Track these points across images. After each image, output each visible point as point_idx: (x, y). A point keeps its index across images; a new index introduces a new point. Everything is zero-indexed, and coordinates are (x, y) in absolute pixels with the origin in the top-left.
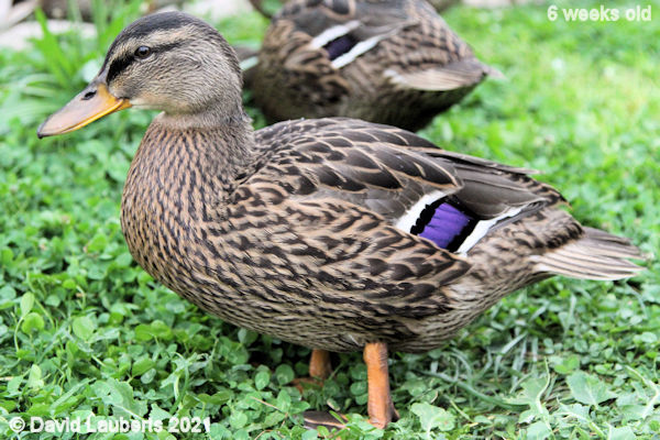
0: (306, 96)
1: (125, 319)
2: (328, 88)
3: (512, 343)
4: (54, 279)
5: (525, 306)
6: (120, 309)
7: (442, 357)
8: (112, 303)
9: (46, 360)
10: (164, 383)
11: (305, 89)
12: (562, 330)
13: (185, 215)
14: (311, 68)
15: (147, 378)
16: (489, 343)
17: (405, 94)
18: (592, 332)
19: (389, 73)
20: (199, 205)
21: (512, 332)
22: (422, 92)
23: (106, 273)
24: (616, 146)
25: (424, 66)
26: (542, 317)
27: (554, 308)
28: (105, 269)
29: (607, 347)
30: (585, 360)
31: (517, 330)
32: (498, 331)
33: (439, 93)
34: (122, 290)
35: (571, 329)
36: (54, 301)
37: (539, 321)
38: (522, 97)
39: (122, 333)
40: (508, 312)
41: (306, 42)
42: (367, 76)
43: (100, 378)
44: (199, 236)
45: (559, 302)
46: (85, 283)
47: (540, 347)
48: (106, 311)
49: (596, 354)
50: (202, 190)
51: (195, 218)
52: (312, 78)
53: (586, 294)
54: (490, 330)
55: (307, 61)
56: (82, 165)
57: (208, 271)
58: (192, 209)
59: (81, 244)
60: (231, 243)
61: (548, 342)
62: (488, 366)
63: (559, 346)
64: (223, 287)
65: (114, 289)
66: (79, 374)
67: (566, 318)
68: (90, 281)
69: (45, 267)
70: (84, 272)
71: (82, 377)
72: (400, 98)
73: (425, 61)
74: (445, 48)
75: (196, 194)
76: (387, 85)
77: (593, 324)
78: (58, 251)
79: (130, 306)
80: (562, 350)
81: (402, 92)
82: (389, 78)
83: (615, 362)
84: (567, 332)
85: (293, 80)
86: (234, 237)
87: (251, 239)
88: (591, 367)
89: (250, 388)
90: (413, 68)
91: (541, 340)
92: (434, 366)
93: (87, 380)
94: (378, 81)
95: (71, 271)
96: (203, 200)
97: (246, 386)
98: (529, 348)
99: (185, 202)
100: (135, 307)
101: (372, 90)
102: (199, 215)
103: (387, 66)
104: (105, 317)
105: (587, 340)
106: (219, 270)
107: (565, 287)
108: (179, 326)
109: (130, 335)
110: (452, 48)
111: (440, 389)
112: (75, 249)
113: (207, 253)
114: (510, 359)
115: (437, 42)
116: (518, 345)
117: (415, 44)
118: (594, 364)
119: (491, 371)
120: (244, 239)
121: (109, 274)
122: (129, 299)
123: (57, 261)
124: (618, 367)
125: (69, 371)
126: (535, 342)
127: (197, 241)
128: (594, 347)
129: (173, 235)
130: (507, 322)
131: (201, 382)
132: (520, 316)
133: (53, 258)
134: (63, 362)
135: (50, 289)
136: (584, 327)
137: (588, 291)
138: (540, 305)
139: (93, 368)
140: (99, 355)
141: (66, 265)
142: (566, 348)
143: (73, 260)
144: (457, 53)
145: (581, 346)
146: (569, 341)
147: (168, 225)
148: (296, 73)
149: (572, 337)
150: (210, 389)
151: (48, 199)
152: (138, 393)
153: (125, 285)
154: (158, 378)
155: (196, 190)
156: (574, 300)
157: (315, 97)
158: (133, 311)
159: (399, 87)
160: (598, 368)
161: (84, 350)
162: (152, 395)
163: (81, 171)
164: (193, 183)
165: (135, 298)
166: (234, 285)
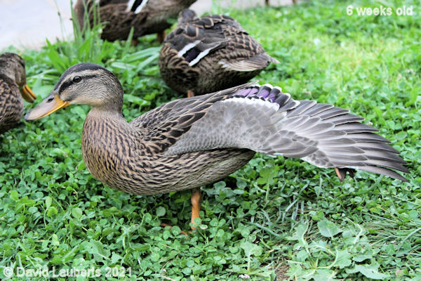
0: (181, 80)
1: (98, 204)
2: (189, 74)
3: (292, 205)
4: (62, 185)
5: (298, 183)
6: (95, 199)
7: (256, 214)
8: (91, 196)
9: (60, 230)
10: (118, 240)
11: (179, 77)
12: (316, 196)
13: (121, 153)
14: (178, 67)
15: (110, 237)
16: (279, 205)
17: (230, 73)
18: (330, 197)
19: (220, 63)
20: (127, 148)
21: (292, 198)
22: (238, 72)
23: (87, 181)
24: (345, 89)
25: (238, 59)
26: (306, 189)
27: (313, 184)
28: (87, 179)
29: (338, 205)
30: (327, 212)
31: (294, 197)
32: (285, 198)
33: (246, 73)
34: (96, 189)
35: (321, 195)
36: (62, 197)
37: (305, 192)
38: (297, 64)
39: (97, 212)
40: (289, 187)
41: (175, 54)
42: (210, 65)
43: (86, 239)
44: (126, 163)
45: (314, 181)
46: (77, 186)
47: (305, 205)
48: (88, 200)
49: (333, 209)
50: (126, 141)
51: (125, 155)
52: (180, 71)
53: (327, 176)
54: (280, 198)
55: (175, 64)
56: (73, 119)
57: (128, 176)
58: (124, 150)
59: (75, 165)
60: (138, 166)
61: (309, 203)
62: (279, 218)
63: (315, 205)
64: (134, 181)
65: (92, 188)
66: (77, 237)
67: (318, 190)
68: (79, 185)
69: (57, 178)
70: (76, 181)
71: (78, 238)
72: (227, 75)
73: (239, 56)
74: (248, 49)
75: (125, 143)
76: (221, 68)
77: (331, 192)
78: (63, 170)
79: (100, 197)
80: (316, 207)
81: (228, 72)
82: (222, 65)
83: (342, 212)
84: (318, 197)
85: (172, 74)
86: (140, 163)
87: (147, 164)
88: (330, 216)
89: (160, 239)
90: (233, 60)
91: (306, 202)
92: (252, 219)
93: (80, 240)
94: (216, 67)
95: (70, 181)
96: (129, 145)
97: (158, 239)
98: (300, 207)
99: (120, 148)
100: (103, 197)
101: (212, 71)
102: (127, 153)
103: (220, 59)
104: (88, 203)
105: (328, 202)
106: (133, 175)
107: (317, 172)
108: (125, 207)
109: (101, 213)
110: (252, 48)
111: (255, 232)
112: (71, 168)
113: (128, 170)
114: (290, 213)
115: (244, 46)
116: (295, 205)
117: (233, 47)
118: (332, 214)
119: (281, 220)
120: (144, 163)
121: (89, 181)
122: (99, 193)
123: (63, 175)
124: (343, 215)
125: (71, 236)
126: (303, 203)
127: (124, 165)
128: (332, 205)
129: (114, 162)
130: (289, 193)
131: (136, 237)
132: (294, 190)
133: (61, 174)
134: (68, 231)
135: (60, 190)
136: (327, 194)
137: (328, 174)
138: (306, 183)
139: (83, 233)
140: (86, 226)
141: (68, 177)
142: (318, 206)
143: (70, 174)
144: (255, 51)
145: (325, 204)
146: (319, 202)
147: (112, 159)
148: (173, 70)
149: (321, 199)
150: (141, 240)
151: (57, 140)
152: (106, 246)
153: (97, 186)
154: (115, 236)
155: (124, 142)
156: (321, 180)
157: (185, 80)
158: (101, 199)
159: (227, 70)
160: (333, 216)
161: (78, 225)
162: (112, 246)
163: (73, 123)
164: (121, 139)
165: (103, 193)
166: (140, 180)
